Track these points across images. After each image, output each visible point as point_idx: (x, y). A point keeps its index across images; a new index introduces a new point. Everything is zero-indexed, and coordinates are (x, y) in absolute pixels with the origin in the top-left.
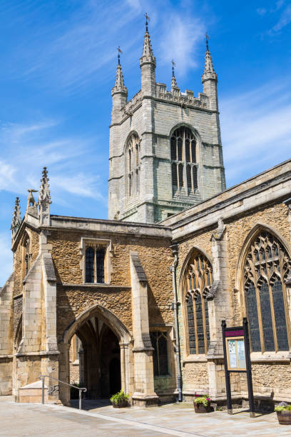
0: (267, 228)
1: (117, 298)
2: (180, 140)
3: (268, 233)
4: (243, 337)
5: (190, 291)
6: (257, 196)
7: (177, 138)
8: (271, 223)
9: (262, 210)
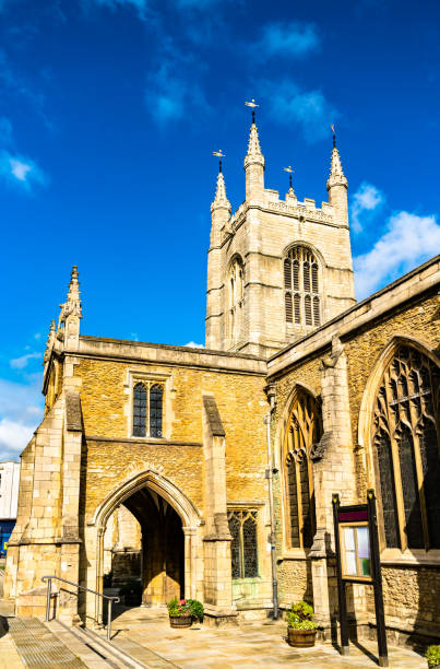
0: (410, 341)
1: (180, 460)
2: (296, 263)
3: (412, 349)
4: (366, 523)
5: (292, 451)
6: (394, 292)
7: (293, 261)
8: (417, 332)
9: (403, 312)
